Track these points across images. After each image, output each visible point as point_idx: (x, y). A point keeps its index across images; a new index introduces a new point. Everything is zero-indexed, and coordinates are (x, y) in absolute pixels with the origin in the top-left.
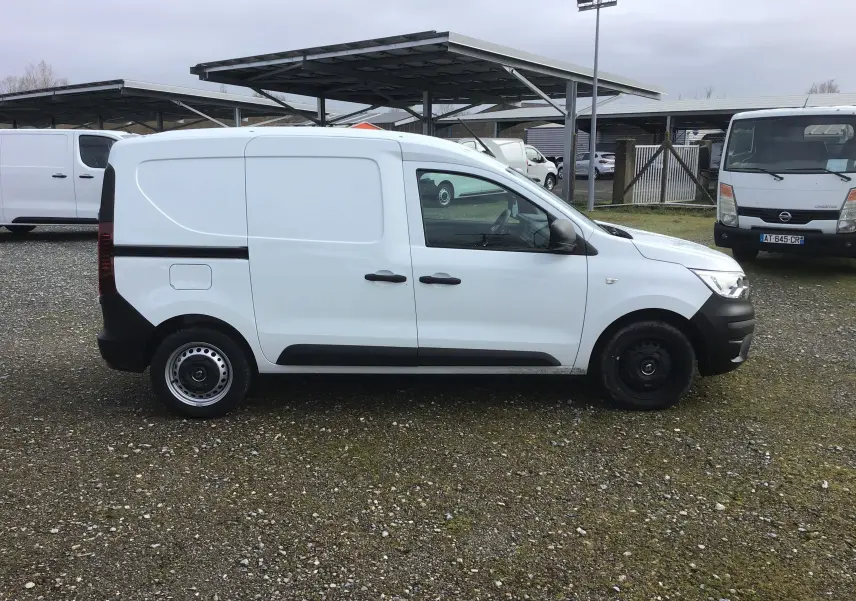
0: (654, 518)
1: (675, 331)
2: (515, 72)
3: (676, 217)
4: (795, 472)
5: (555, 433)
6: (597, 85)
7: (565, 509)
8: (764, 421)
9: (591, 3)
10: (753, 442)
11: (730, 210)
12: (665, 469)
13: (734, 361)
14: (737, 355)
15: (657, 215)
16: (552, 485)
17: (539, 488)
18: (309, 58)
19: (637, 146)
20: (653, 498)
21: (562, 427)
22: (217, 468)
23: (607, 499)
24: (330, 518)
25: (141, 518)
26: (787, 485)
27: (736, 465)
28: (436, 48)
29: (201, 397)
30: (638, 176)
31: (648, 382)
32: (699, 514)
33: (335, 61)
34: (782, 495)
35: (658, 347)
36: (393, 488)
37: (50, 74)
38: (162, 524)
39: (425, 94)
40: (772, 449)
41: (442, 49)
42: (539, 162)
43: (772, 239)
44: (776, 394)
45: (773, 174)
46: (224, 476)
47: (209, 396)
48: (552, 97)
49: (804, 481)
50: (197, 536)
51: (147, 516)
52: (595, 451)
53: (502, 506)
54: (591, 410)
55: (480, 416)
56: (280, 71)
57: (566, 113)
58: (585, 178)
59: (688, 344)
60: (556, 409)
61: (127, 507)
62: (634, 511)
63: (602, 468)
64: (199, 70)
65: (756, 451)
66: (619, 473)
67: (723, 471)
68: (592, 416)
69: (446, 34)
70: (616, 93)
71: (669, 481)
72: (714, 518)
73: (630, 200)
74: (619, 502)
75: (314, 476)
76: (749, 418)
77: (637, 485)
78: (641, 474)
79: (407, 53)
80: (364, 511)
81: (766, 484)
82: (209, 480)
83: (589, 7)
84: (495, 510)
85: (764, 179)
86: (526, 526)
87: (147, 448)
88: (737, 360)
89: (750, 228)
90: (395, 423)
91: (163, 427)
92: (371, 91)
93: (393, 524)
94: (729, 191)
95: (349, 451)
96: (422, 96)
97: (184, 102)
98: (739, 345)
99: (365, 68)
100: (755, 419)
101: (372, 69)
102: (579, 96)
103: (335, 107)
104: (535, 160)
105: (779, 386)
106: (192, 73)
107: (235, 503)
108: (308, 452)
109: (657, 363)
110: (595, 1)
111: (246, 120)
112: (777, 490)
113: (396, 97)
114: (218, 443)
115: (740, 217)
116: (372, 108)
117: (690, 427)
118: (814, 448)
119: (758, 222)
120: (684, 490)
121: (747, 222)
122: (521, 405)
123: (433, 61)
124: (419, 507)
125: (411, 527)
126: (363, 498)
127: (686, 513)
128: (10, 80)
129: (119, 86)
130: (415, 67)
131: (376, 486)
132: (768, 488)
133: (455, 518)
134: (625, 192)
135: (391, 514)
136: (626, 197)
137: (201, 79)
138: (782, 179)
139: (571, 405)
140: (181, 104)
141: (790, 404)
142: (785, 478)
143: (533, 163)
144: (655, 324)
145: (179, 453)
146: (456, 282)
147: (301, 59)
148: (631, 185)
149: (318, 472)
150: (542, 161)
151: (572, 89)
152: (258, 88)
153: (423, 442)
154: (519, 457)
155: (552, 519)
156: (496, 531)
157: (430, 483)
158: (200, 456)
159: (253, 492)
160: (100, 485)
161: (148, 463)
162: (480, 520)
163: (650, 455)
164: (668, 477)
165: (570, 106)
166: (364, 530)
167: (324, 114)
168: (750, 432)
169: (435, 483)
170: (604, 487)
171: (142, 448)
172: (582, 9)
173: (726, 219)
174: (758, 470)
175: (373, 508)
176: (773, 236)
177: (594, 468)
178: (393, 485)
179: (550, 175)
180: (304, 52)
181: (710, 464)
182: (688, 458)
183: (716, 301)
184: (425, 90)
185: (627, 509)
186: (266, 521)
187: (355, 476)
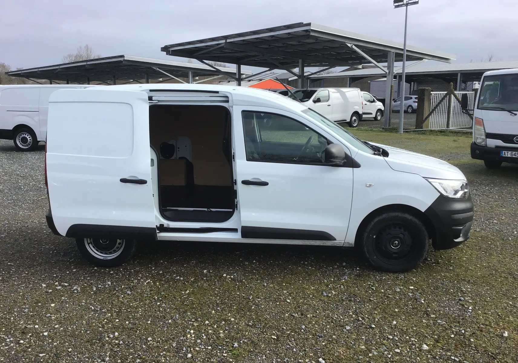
0: (375, 353)
1: (414, 219)
2: (354, 47)
3: (455, 138)
4: (487, 323)
5: (327, 286)
6: (406, 53)
7: (316, 343)
8: (474, 284)
9: (402, 3)
10: (462, 299)
11: (481, 135)
12: (394, 316)
13: (456, 240)
14: (459, 237)
15: (443, 137)
16: (313, 325)
17: (304, 327)
18: (228, 41)
19: (431, 92)
20: (379, 339)
21: (334, 282)
22: (102, 302)
23: (348, 337)
24: (158, 342)
25: (41, 334)
26: (478, 333)
27: (445, 315)
28: (304, 33)
29: (106, 254)
30: (433, 111)
31: (395, 253)
32: (408, 352)
33: (245, 42)
34: (472, 340)
35: (402, 230)
36: (207, 322)
37: (91, 52)
38: (53, 340)
39: (300, 61)
40: (475, 304)
41: (308, 33)
42: (372, 102)
43: (508, 154)
44: (488, 263)
45: (509, 111)
46: (104, 308)
47: (111, 253)
48: (378, 62)
49: (491, 330)
50: (70, 350)
51: (46, 334)
52: (350, 301)
53: (274, 339)
54: (357, 271)
55: (281, 272)
56: (212, 49)
57: (387, 71)
58: (398, 112)
59: (423, 228)
60: (333, 268)
61: (37, 326)
62: (363, 347)
63: (351, 314)
64: (166, 49)
65: (463, 305)
66: (362, 318)
67: (434, 320)
68: (356, 275)
69: (309, 24)
70: (421, 59)
71: (395, 325)
72: (418, 356)
73: (427, 127)
74: (355, 340)
75: (159, 311)
76: (464, 280)
77: (371, 327)
78: (377, 320)
79: (287, 36)
80: (182, 338)
81: (463, 332)
82: (94, 310)
83: (401, 6)
84: (268, 342)
85: (504, 115)
86: (285, 355)
87: (66, 286)
88: (460, 239)
89: (494, 146)
90: (225, 275)
91: (81, 272)
92: (266, 60)
93: (197, 349)
94: (480, 122)
95: (188, 294)
96: (298, 62)
97: (159, 68)
98: (460, 230)
99: (263, 46)
100: (469, 282)
101: (267, 47)
102: (396, 61)
103: (246, 70)
104: (369, 101)
105: (493, 257)
106: (162, 51)
107: (103, 327)
108: (163, 293)
109: (402, 242)
110: (405, 2)
111: (197, 78)
112: (470, 336)
113: (282, 64)
114: (109, 285)
115: (487, 139)
116: (269, 70)
117: (421, 286)
118: (505, 305)
119: (500, 143)
120: (403, 332)
121: (492, 143)
122: (312, 266)
123: (305, 41)
124: (219, 337)
125: (208, 351)
126: (184, 329)
127: (399, 351)
128: (70, 56)
129: (121, 59)
130: (292, 45)
131: (196, 320)
132: (464, 335)
133: (239, 346)
134: (424, 121)
135: (199, 341)
136: (424, 125)
137: (167, 54)
138: (516, 114)
139: (344, 267)
140: (158, 69)
141: (496, 271)
142: (479, 328)
143: (368, 103)
144: (400, 214)
145: (83, 290)
146: (265, 184)
147: (224, 41)
148: (427, 117)
149: (163, 308)
150: (374, 101)
151: (392, 57)
152: (201, 59)
153: (239, 289)
154: (298, 303)
155: (305, 350)
156: (264, 357)
157: (233, 319)
158: (95, 293)
159: (117, 320)
160: (26, 310)
161: (62, 296)
162: (256, 349)
163: (388, 305)
164: (395, 322)
165: (390, 67)
166: (177, 352)
167: (240, 74)
168: (462, 291)
169: (236, 319)
170: (348, 328)
171: (63, 286)
172: (396, 7)
173: (479, 141)
174: (460, 320)
175: (189, 336)
176: (510, 152)
177: (345, 313)
178: (208, 320)
179: (379, 110)
180: (226, 37)
181: (427, 315)
182: (413, 309)
183: (442, 199)
184: (300, 59)
185: (359, 345)
186: (117, 341)
187: (185, 312)
